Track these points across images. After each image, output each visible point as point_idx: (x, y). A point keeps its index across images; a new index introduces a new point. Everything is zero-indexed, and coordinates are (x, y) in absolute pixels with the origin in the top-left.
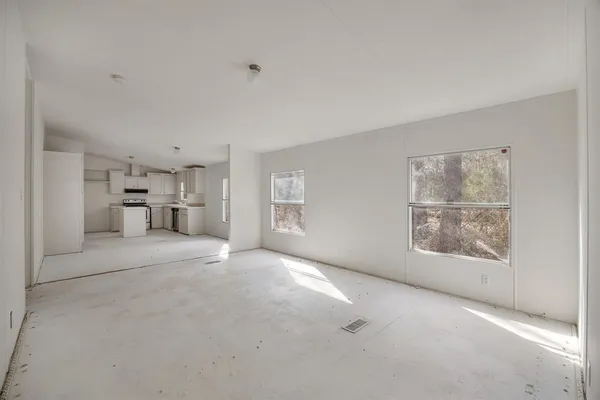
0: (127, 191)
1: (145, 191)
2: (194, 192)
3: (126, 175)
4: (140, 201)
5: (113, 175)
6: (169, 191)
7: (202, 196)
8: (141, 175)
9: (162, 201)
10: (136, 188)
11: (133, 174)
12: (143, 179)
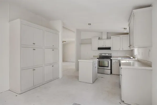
0: (99, 49)
1: (109, 48)
3: (99, 39)
4: (108, 55)
8: (107, 38)
10: (104, 47)
11: (103, 38)
12: (109, 40)
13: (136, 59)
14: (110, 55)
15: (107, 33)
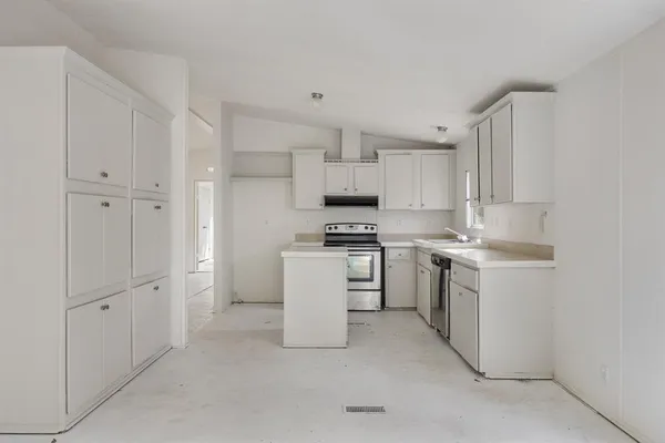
0: (331, 202)
1: (372, 202)
2: (508, 200)
3: (328, 158)
4: (361, 229)
5: (300, 163)
6: (435, 200)
7: (541, 212)
8: (364, 159)
9: (412, 226)
10: (351, 193)
11: (343, 156)
12: (369, 168)
13: (479, 241)
14: (372, 228)
15: (362, 133)
